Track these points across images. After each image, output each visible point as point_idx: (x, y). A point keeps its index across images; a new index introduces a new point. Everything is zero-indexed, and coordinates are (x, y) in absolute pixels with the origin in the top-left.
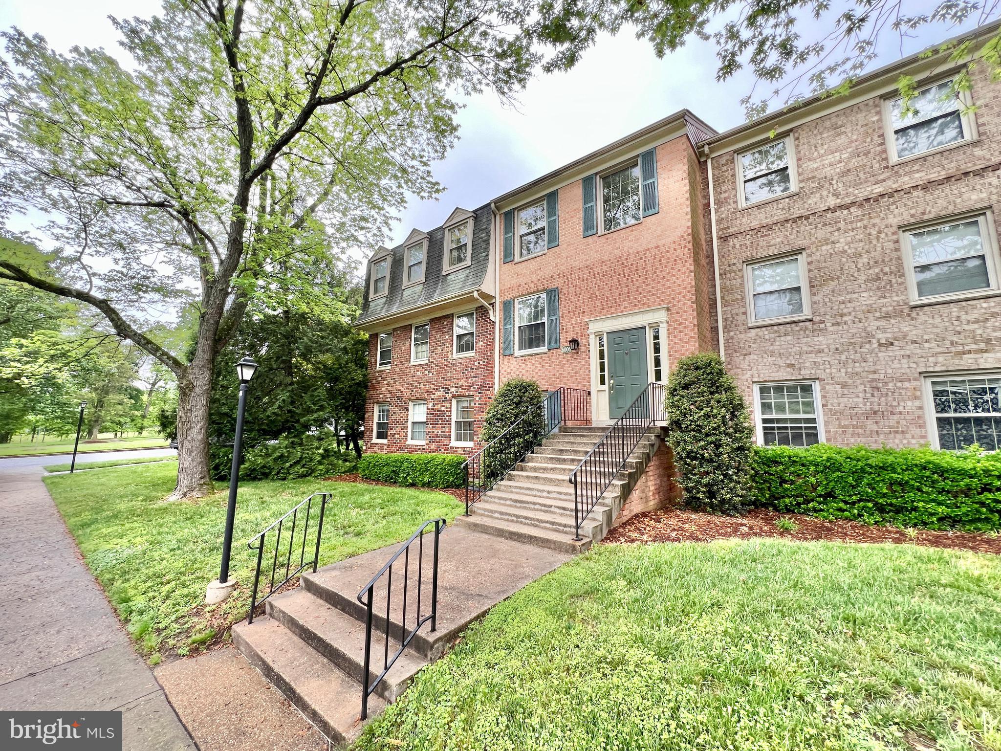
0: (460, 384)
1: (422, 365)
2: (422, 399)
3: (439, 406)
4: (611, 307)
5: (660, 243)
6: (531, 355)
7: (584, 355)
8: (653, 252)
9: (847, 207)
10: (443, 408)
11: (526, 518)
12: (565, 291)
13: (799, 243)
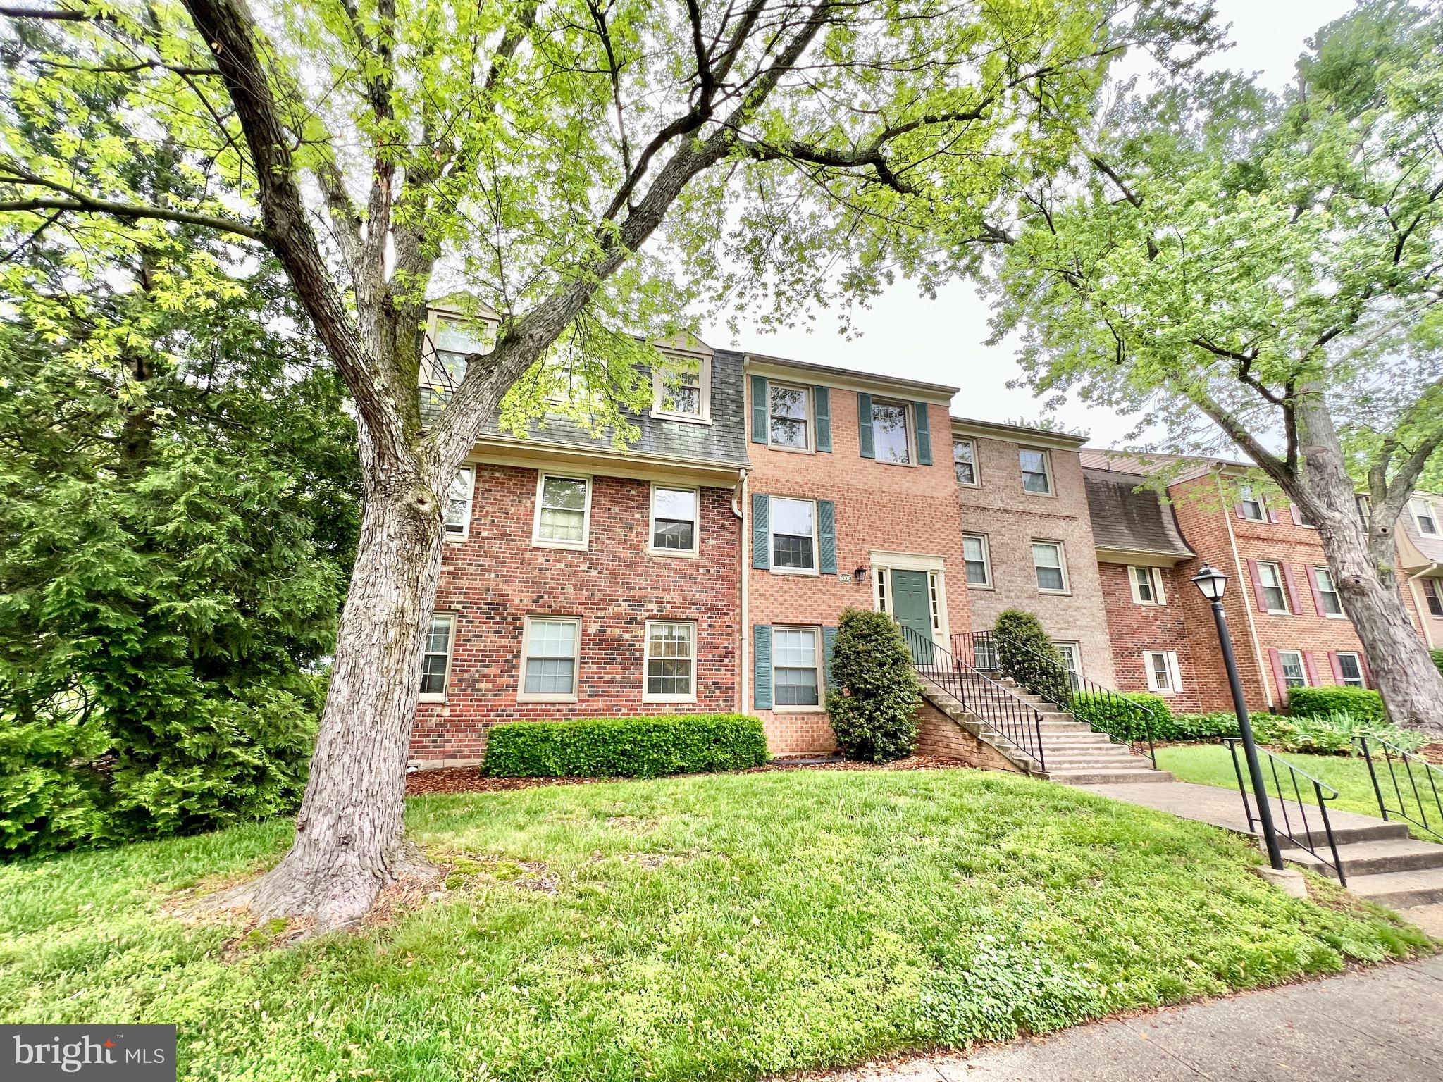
0: (668, 598)
1: (569, 552)
2: (569, 615)
3: (617, 631)
4: (892, 543)
5: (935, 494)
6: (798, 576)
7: (865, 589)
8: (930, 501)
9: (1008, 512)
10: (627, 636)
11: (1096, 762)
12: (841, 508)
13: (986, 529)
